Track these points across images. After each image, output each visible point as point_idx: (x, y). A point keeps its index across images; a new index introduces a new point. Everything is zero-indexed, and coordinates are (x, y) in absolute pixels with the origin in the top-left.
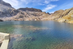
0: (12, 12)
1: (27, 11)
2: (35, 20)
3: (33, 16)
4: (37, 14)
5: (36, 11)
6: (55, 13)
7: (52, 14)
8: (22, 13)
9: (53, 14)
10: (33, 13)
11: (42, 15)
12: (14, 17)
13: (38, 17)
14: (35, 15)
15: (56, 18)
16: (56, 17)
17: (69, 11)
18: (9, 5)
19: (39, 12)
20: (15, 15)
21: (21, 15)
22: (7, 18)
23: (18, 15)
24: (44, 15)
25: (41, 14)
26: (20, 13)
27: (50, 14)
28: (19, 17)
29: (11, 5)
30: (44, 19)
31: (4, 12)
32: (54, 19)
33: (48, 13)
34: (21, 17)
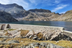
0: (24, 14)
1: (36, 12)
2: (45, 20)
3: (42, 16)
4: (46, 14)
5: (45, 12)
6: (66, 13)
7: (62, 14)
8: (32, 14)
9: (65, 14)
10: (41, 13)
11: (51, 16)
12: (25, 17)
13: (47, 18)
14: (44, 16)
15: (69, 19)
18: (21, 7)
20: (26, 15)
21: (31, 15)
22: (20, 18)
23: (29, 15)
24: (53, 16)
25: (50, 15)
26: (31, 14)
27: (60, 15)
28: (30, 18)
29: (23, 8)
31: (18, 13)
32: (66, 20)
33: (58, 14)
34: (31, 17)
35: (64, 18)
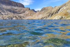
4: (17, 10)
5: (15, 6)
6: (42, 10)
7: (38, 11)
11: (24, 12)
13: (19, 15)
14: (14, 12)
16: (45, 16)
17: (60, 9)
19: (20, 7)
24: (27, 12)
25: (22, 10)
30: (27, 18)
32: (42, 18)
33: (33, 10)
35: (40, 16)
